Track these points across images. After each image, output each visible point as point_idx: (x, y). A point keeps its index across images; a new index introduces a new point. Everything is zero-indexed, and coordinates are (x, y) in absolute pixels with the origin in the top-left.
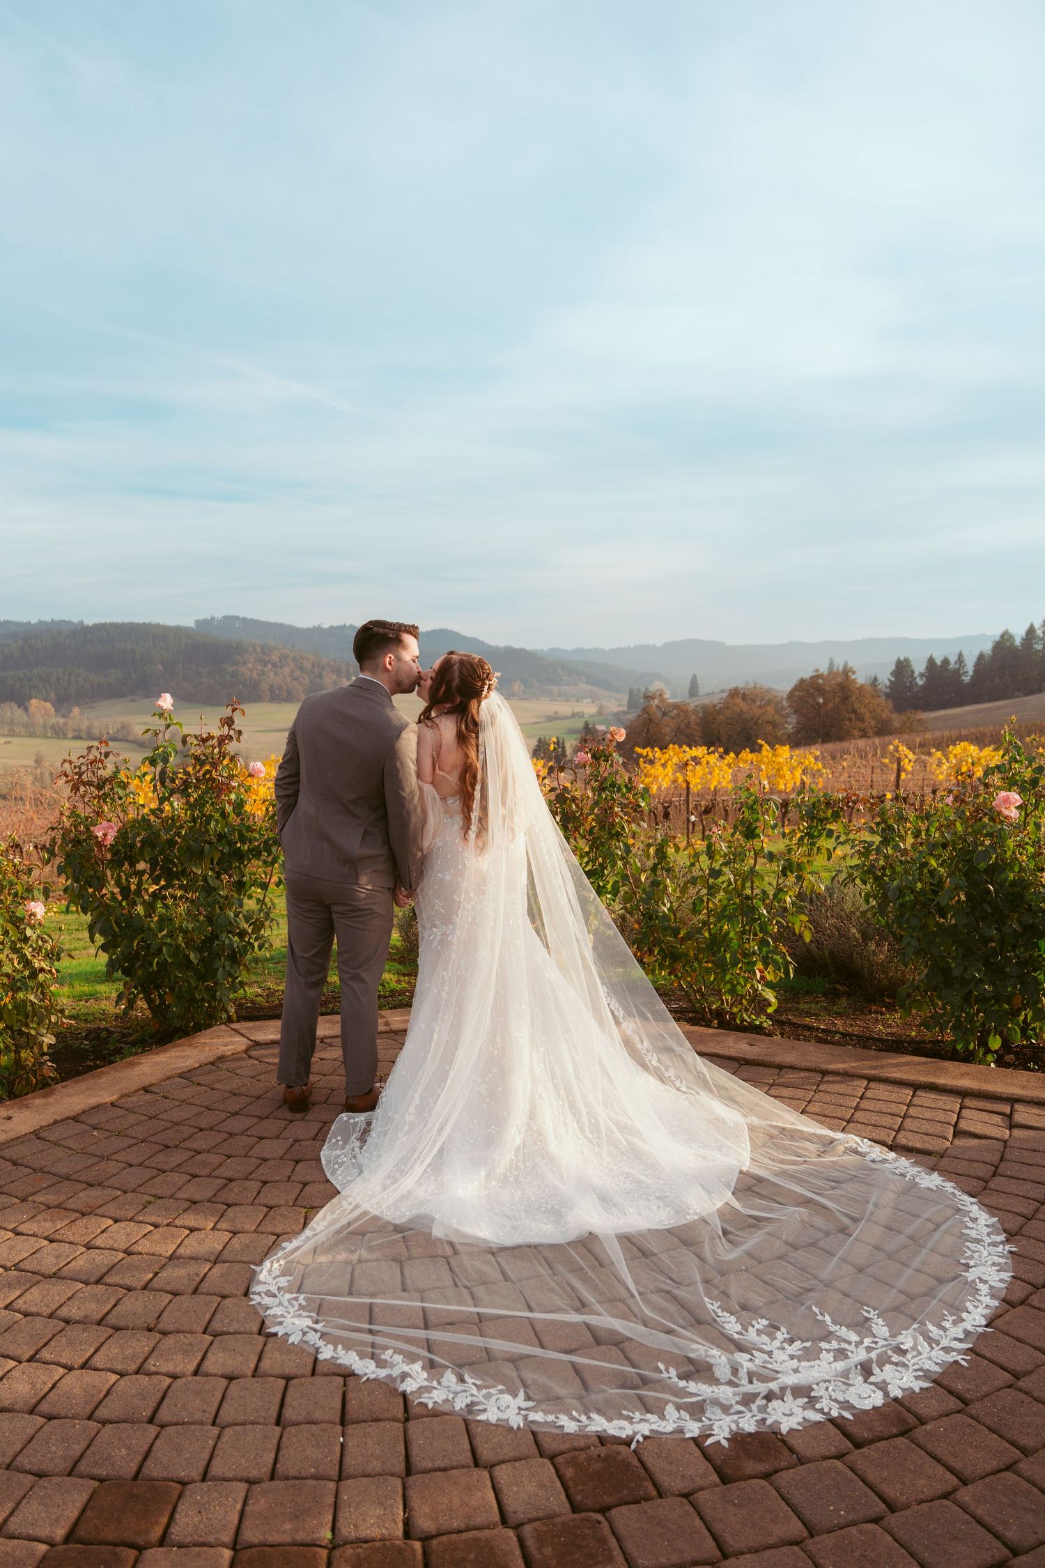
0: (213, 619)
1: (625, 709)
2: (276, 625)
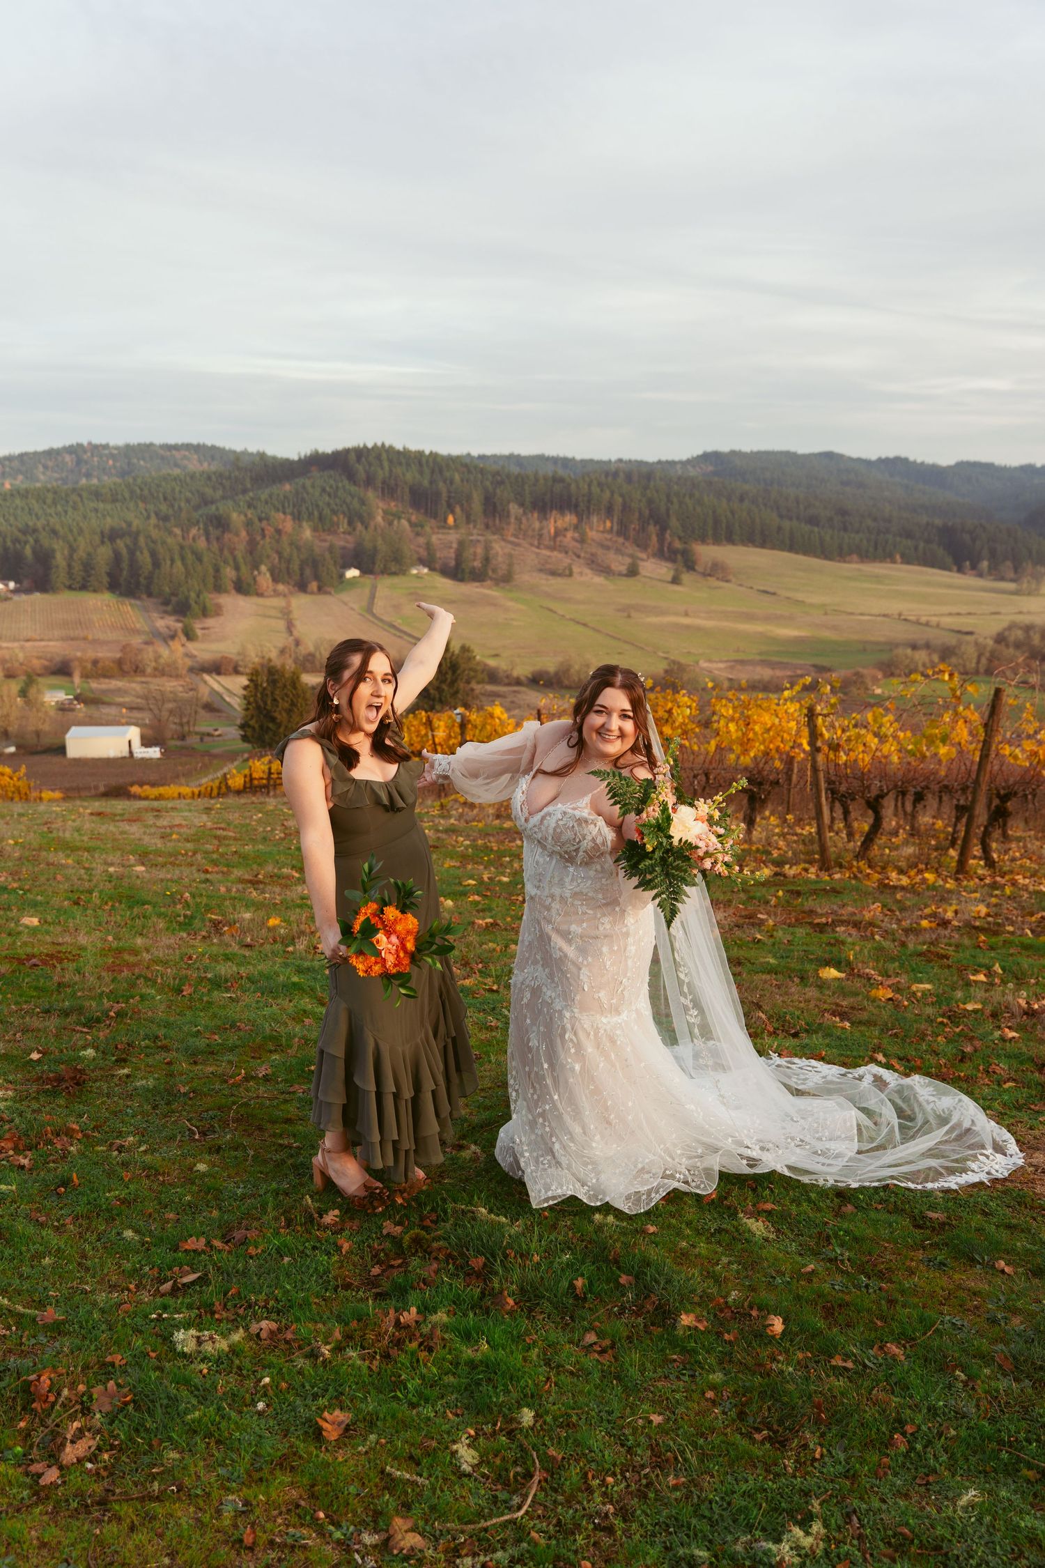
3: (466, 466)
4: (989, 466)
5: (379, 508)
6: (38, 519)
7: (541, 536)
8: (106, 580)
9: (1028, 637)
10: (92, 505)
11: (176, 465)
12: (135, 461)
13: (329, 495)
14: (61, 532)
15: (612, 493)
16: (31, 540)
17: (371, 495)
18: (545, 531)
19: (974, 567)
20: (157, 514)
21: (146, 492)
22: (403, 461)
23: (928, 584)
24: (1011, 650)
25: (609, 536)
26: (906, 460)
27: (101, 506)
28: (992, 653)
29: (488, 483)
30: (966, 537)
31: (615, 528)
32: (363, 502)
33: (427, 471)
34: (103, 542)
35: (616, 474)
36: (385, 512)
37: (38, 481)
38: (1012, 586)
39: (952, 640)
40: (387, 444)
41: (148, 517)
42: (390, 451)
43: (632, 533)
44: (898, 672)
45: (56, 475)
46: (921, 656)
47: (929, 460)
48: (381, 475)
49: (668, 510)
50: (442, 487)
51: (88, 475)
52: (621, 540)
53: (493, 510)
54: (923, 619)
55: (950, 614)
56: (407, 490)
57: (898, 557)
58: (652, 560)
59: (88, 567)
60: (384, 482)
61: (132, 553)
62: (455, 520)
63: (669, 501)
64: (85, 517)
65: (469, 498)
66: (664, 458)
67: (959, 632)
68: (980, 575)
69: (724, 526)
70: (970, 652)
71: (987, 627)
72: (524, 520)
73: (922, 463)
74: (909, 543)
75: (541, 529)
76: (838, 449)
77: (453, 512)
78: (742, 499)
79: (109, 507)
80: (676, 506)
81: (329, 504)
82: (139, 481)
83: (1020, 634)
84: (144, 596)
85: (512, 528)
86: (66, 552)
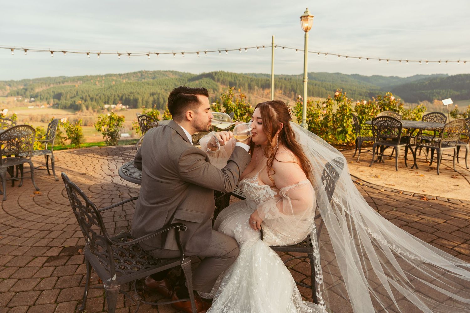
3: (243, 76)
5: (221, 87)
6: (134, 89)
7: (263, 94)
8: (151, 106)
10: (148, 86)
11: (167, 76)
12: (156, 75)
13: (208, 84)
14: (140, 93)
15: (282, 83)
16: (132, 95)
17: (219, 84)
18: (264, 93)
20: (164, 88)
21: (161, 83)
22: (227, 75)
25: (281, 95)
26: (358, 75)
27: (149, 87)
29: (249, 81)
31: (283, 93)
32: (217, 86)
33: (233, 78)
34: (150, 96)
35: (282, 78)
36: (223, 88)
37: (132, 80)
40: (223, 71)
41: (161, 89)
42: (223, 72)
43: (287, 94)
45: (136, 79)
47: (365, 75)
48: (221, 79)
49: (297, 88)
50: (237, 82)
51: (144, 79)
52: (284, 96)
53: (250, 88)
56: (228, 82)
58: (293, 101)
59: (147, 102)
60: (222, 81)
61: (158, 99)
62: (241, 90)
63: (297, 86)
64: (145, 89)
65: (244, 85)
66: (293, 74)
69: (311, 92)
72: (259, 90)
73: (363, 76)
74: (361, 97)
75: (263, 93)
76: (340, 72)
77: (240, 88)
78: (316, 85)
79: (151, 87)
80: (299, 87)
81: (208, 86)
82: (159, 80)
84: (161, 110)
85: (255, 93)
86: (142, 99)
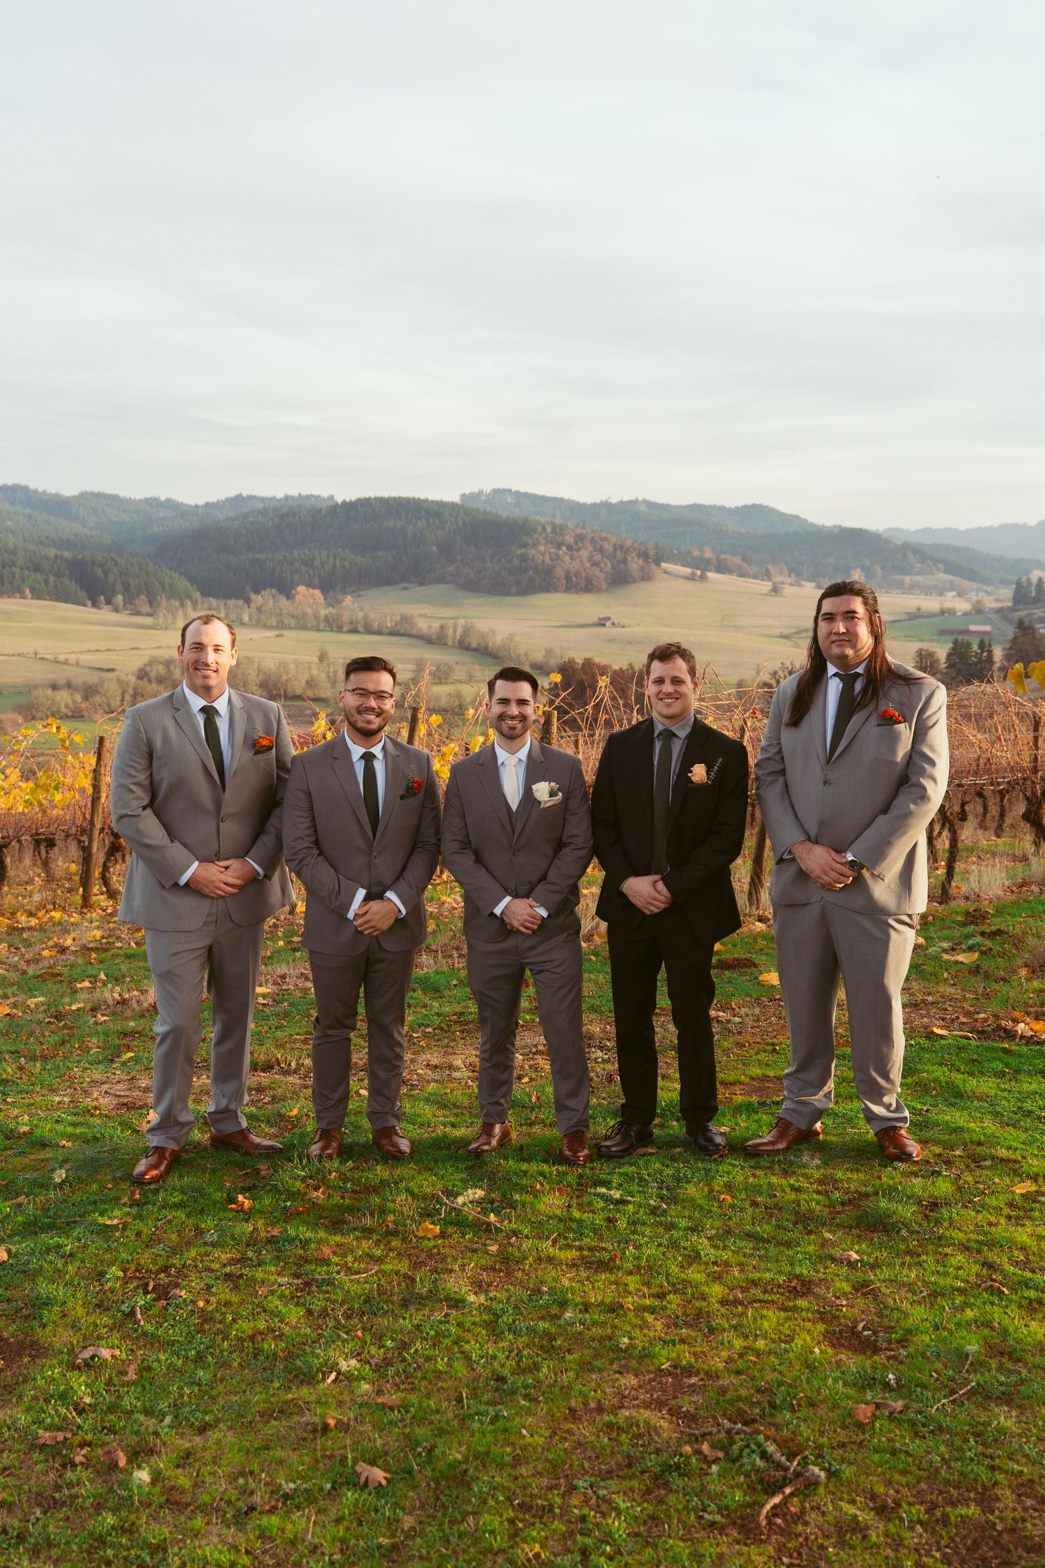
0: (481, 492)
1: (1010, 604)
2: (554, 500)
4: (113, 498)
9: (170, 671)
19: (108, 602)
23: (63, 620)
24: (154, 685)
26: (27, 488)
28: (135, 689)
30: (98, 571)
38: (148, 621)
39: (93, 678)
44: (39, 715)
46: (63, 697)
47: (52, 489)
54: (61, 658)
55: (89, 651)
57: (27, 592)
67: (101, 669)
68: (116, 610)
70: (114, 690)
71: (129, 664)
73: (44, 492)
74: (38, 577)
83: (161, 669)
